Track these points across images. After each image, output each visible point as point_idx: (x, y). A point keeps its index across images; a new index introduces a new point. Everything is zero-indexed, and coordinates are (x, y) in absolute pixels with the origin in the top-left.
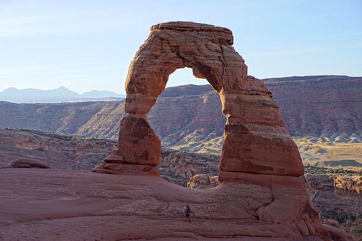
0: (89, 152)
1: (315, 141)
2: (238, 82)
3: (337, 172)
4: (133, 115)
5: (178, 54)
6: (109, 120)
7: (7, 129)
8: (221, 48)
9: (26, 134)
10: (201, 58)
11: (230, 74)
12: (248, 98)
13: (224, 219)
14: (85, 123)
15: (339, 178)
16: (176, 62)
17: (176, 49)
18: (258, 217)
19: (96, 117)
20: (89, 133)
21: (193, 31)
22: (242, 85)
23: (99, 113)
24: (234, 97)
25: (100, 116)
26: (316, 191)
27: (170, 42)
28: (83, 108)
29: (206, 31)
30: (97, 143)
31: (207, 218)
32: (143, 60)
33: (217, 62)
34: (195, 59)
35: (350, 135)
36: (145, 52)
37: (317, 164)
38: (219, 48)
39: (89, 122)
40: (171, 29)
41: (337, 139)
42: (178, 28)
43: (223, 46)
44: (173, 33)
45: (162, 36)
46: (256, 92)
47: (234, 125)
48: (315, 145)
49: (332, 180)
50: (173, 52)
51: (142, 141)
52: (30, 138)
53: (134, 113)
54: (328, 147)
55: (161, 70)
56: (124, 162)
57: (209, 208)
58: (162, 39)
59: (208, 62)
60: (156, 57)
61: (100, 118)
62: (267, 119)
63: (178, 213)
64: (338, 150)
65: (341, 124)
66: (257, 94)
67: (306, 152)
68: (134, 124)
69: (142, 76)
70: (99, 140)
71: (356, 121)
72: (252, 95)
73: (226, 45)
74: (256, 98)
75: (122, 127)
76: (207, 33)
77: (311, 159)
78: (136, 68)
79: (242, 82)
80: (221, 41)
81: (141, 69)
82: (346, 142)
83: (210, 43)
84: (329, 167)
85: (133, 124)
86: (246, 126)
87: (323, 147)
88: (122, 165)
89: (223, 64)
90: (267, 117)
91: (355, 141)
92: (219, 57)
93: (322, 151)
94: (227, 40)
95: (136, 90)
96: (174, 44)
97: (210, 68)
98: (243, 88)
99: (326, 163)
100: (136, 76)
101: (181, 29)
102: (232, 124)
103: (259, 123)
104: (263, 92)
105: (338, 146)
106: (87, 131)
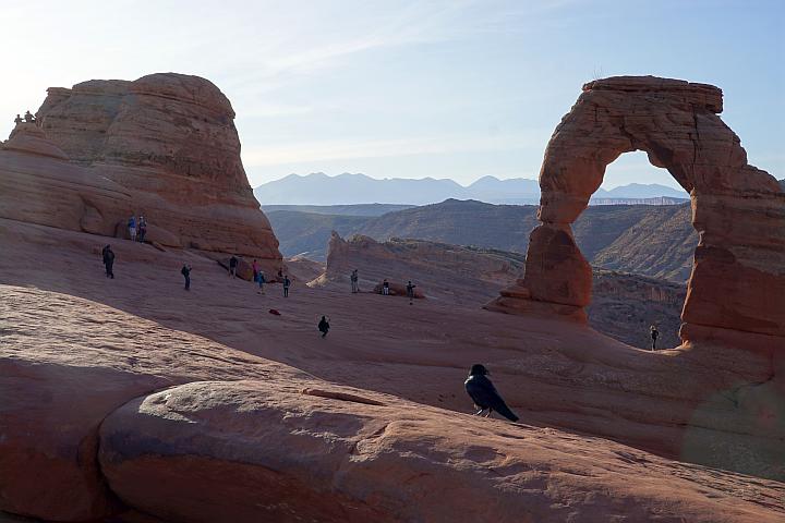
0: (604, 297)
2: (719, 176)
5: (622, 128)
6: (656, 241)
7: (469, 248)
8: (695, 118)
9: (498, 257)
10: (658, 136)
11: (706, 161)
12: (739, 203)
13: (672, 398)
14: (609, 245)
16: (619, 141)
17: (619, 122)
18: (736, 403)
19: (631, 234)
20: (615, 262)
21: (648, 91)
22: (728, 180)
23: (636, 226)
24: (714, 200)
25: (638, 232)
27: (609, 109)
28: (608, 216)
29: (671, 90)
30: (621, 282)
31: (643, 394)
32: (564, 139)
33: (684, 142)
36: (568, 126)
38: (691, 119)
39: (618, 243)
40: (611, 89)
42: (624, 88)
43: (698, 116)
44: (613, 95)
45: (597, 100)
46: (753, 194)
47: (710, 248)
50: (614, 125)
51: (561, 266)
52: (504, 266)
55: (593, 155)
56: (531, 298)
57: (649, 378)
58: (597, 106)
59: (668, 143)
60: (586, 134)
61: (637, 236)
62: (772, 241)
63: (596, 380)
66: (756, 197)
69: (561, 164)
70: (624, 276)
72: (746, 197)
73: (704, 113)
74: (754, 203)
76: (672, 94)
79: (729, 174)
80: (695, 108)
81: (560, 152)
83: (676, 110)
86: (733, 250)
88: (525, 303)
89: (696, 145)
90: (772, 237)
92: (690, 134)
94: (708, 106)
95: (554, 187)
96: (616, 114)
97: (673, 152)
98: (730, 186)
100: (553, 163)
101: (628, 88)
102: (707, 246)
103: (754, 246)
104: (768, 193)
106: (612, 259)
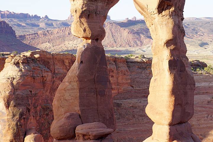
4: (95, 43)
53: (97, 40)
68: (98, 60)
102: (175, 59)
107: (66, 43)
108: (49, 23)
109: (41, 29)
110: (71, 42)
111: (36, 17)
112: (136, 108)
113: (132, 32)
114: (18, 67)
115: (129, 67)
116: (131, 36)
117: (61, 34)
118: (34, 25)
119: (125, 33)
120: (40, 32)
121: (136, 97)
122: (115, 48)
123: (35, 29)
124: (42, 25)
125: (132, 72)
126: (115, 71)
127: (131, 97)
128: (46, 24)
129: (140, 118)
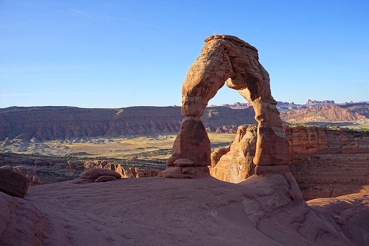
1: (62, 142)
3: (85, 159)
4: (193, 118)
10: (251, 70)
11: (267, 86)
15: (87, 162)
18: (292, 199)
26: (75, 171)
29: (250, 48)
32: (214, 64)
33: (260, 75)
34: (246, 70)
35: (80, 139)
36: (215, 58)
37: (66, 155)
38: (258, 64)
41: (74, 141)
46: (275, 102)
48: (62, 145)
49: (83, 164)
51: (202, 143)
53: (195, 116)
54: (70, 145)
58: (225, 49)
59: (256, 74)
60: (221, 64)
64: (75, 147)
65: (76, 133)
67: (58, 149)
68: (195, 127)
69: (211, 80)
71: (83, 131)
75: (183, 129)
77: (62, 153)
78: (208, 71)
81: (212, 73)
82: (79, 142)
84: (73, 156)
85: (193, 127)
86: (273, 128)
87: (67, 145)
89: (263, 77)
91: (83, 142)
93: (67, 148)
97: (258, 79)
98: (271, 99)
99: (71, 154)
103: (277, 126)
105: (75, 145)
107: (305, 118)
108: (295, 107)
109: (290, 110)
110: (308, 118)
111: (287, 104)
112: (330, 160)
113: (349, 111)
114: (253, 133)
115: (326, 134)
116: (348, 114)
117: (302, 113)
118: (285, 108)
119: (344, 112)
120: (288, 112)
121: (331, 153)
122: (337, 122)
123: (286, 110)
124: (290, 108)
125: (328, 137)
126: (316, 136)
127: (328, 153)
128: (293, 107)
129: (333, 167)
